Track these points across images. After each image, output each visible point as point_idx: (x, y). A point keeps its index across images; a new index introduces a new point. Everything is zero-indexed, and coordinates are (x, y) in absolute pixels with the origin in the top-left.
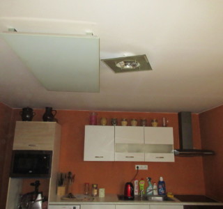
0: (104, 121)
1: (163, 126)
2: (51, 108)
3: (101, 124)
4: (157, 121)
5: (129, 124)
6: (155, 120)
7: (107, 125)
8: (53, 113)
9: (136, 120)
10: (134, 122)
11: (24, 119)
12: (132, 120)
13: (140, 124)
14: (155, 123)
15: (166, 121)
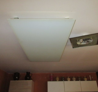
0: (58, 79)
1: (90, 80)
2: (29, 72)
3: (56, 80)
4: (86, 77)
5: (71, 80)
6: (85, 77)
7: (59, 81)
8: (31, 75)
9: (75, 77)
10: (74, 79)
11: (15, 79)
12: (73, 77)
13: (77, 80)
14: (86, 79)
15: (91, 77)
